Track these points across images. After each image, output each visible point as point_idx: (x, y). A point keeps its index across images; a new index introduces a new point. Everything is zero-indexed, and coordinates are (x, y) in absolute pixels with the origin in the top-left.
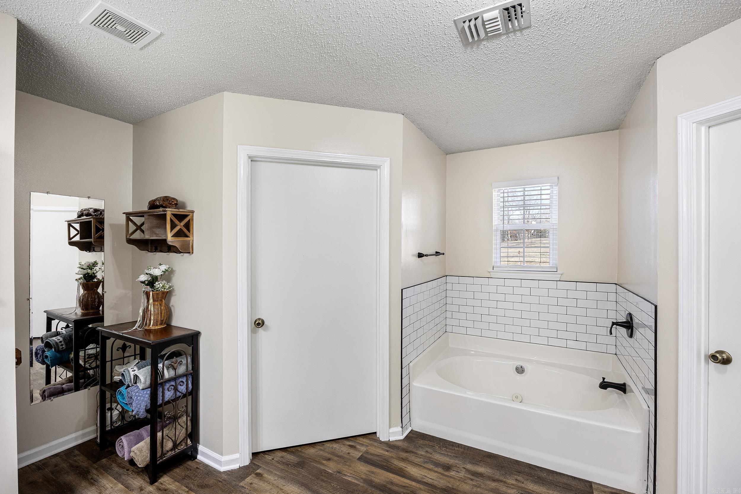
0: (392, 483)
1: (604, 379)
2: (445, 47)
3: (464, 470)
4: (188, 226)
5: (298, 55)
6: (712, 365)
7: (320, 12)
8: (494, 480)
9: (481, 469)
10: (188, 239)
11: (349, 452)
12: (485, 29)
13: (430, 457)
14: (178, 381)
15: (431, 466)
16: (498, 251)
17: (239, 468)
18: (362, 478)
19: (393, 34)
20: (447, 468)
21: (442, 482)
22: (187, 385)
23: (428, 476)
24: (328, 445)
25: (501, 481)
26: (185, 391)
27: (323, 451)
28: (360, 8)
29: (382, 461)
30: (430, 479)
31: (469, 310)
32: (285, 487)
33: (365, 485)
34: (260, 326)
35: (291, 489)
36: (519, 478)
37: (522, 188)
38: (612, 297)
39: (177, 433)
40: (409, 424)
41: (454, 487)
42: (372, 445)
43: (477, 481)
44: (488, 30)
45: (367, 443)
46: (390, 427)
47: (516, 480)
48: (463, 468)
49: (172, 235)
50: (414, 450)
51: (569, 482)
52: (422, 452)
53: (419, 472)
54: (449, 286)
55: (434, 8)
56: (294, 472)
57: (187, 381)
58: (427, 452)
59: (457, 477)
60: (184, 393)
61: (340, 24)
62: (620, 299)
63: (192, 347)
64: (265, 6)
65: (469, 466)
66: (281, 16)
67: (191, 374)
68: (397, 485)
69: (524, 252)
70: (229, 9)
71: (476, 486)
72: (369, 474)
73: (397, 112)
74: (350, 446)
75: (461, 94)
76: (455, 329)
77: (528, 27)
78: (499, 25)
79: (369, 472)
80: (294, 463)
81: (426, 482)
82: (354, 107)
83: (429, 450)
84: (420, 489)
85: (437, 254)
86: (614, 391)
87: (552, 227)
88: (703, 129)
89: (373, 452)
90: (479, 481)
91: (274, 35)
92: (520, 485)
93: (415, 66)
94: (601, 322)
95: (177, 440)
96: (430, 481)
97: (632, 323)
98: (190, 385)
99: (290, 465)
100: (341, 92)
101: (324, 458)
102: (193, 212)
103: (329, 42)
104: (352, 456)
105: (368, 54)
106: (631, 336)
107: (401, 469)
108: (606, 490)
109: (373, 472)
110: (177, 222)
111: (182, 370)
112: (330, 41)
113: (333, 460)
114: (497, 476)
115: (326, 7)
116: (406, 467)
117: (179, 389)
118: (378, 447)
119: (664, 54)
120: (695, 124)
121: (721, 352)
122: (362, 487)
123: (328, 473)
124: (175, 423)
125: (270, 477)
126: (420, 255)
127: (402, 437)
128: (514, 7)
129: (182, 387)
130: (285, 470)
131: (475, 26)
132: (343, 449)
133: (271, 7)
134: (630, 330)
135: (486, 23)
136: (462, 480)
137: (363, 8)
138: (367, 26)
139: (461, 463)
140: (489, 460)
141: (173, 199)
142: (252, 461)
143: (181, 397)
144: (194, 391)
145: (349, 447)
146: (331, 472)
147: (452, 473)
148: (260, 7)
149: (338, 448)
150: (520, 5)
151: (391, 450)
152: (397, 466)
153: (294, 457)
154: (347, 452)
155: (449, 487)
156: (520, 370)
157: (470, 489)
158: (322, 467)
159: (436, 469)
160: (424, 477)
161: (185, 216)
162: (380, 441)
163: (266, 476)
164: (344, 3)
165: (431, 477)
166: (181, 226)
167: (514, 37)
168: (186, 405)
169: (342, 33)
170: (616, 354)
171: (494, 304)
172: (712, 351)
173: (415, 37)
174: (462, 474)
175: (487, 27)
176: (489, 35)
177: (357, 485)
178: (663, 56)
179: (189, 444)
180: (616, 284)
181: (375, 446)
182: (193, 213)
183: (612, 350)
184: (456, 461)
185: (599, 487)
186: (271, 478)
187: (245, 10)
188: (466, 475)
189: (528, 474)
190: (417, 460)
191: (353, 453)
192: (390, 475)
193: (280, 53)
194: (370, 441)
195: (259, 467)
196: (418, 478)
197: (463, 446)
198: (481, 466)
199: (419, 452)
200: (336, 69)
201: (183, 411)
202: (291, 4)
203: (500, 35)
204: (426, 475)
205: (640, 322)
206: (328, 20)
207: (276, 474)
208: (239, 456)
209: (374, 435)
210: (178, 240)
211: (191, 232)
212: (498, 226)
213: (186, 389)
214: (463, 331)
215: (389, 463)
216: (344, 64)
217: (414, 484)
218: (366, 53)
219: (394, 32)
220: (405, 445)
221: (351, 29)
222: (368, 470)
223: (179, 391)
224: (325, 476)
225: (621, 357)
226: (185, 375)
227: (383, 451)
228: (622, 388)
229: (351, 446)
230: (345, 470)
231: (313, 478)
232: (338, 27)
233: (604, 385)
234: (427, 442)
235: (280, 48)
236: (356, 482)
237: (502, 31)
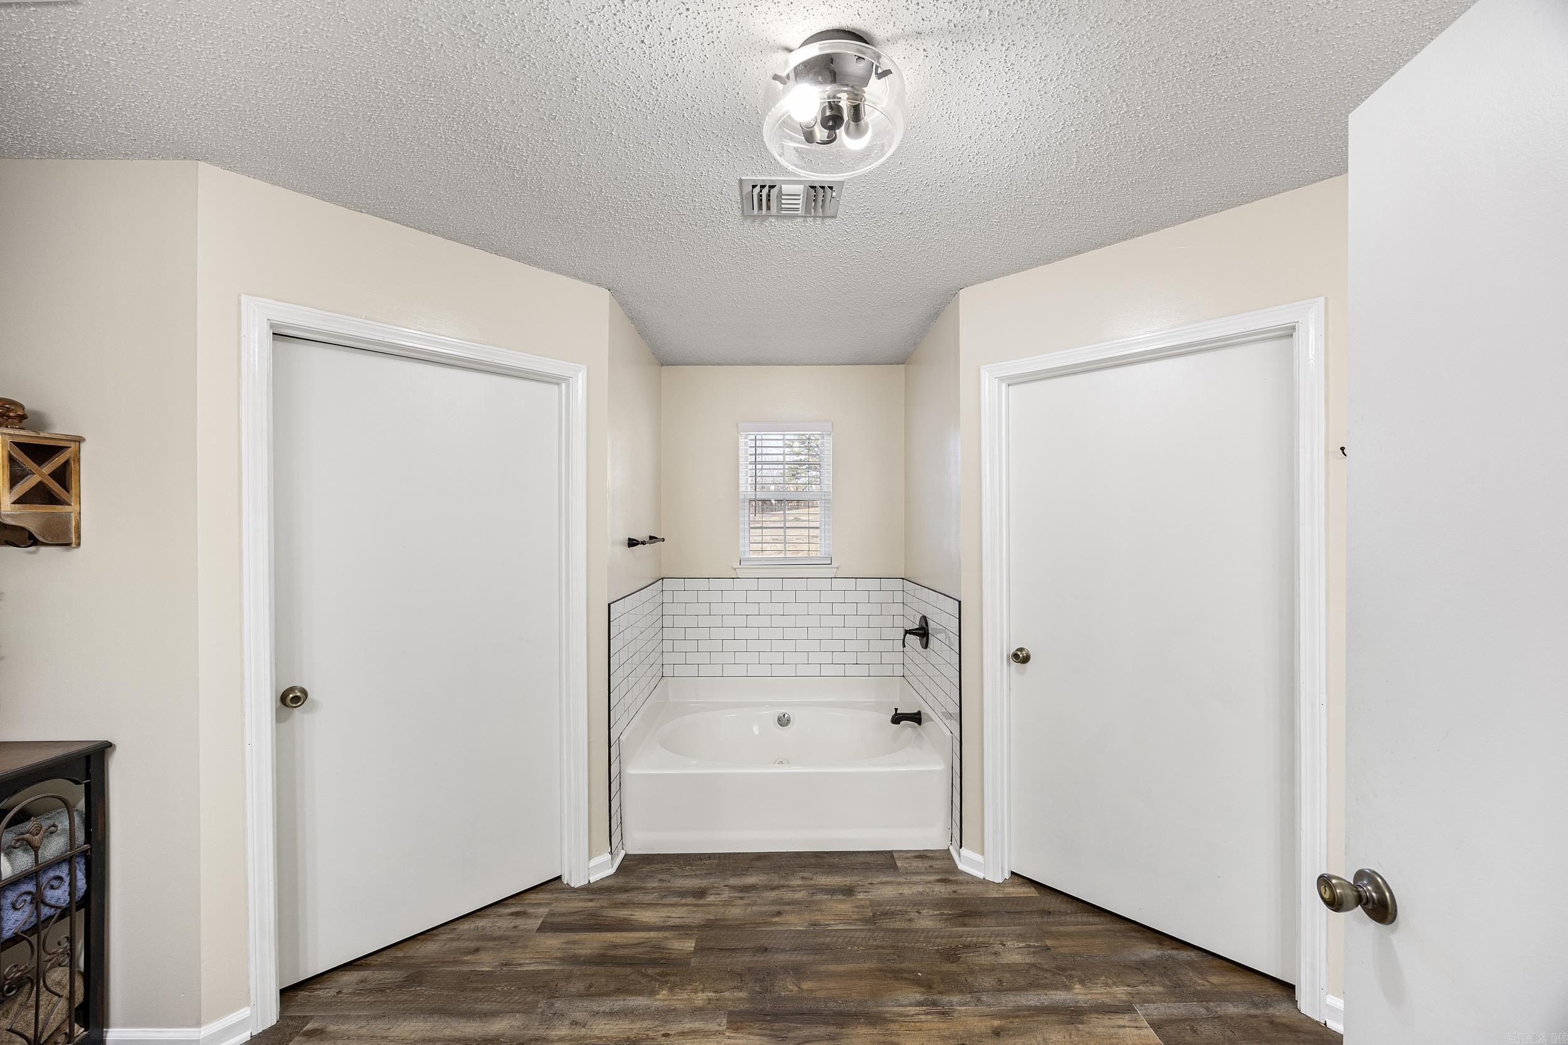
0: (615, 946)
1: (896, 710)
2: (715, 209)
3: (727, 889)
4: (63, 476)
5: (440, 148)
6: (1014, 664)
7: (520, 97)
8: (773, 889)
9: (751, 880)
10: (67, 508)
11: (516, 925)
12: (779, 203)
13: (667, 888)
14: (44, 879)
15: (674, 900)
16: (747, 534)
17: (250, 1039)
18: (556, 958)
19: (641, 169)
20: (701, 893)
21: (698, 917)
22: (73, 885)
23: (674, 915)
24: (465, 926)
25: (783, 886)
26: (65, 901)
27: (458, 939)
28: (600, 117)
29: (584, 919)
30: (678, 918)
31: (703, 634)
32: (392, 1030)
33: (565, 967)
34: (299, 704)
35: (407, 1028)
36: (805, 875)
37: (779, 434)
38: (899, 597)
39: (41, 1017)
40: (620, 846)
41: (718, 918)
42: (557, 900)
43: (749, 897)
44: (783, 206)
45: (546, 899)
46: (590, 858)
47: (802, 878)
48: (724, 886)
49: (14, 499)
50: (640, 884)
51: (866, 859)
52: (652, 884)
53: (656, 914)
54: (667, 597)
55: (717, 156)
56: (405, 998)
57: (72, 874)
58: (661, 880)
59: (719, 901)
60: (64, 905)
61: (551, 127)
62: (909, 599)
63: (86, 784)
64: (407, 51)
65: (733, 881)
66: (434, 77)
67: (84, 854)
68: (624, 946)
69: (785, 536)
70: (313, 24)
71: (749, 905)
72: (568, 946)
73: (599, 284)
74: (512, 914)
75: (717, 279)
76: (678, 670)
77: (833, 217)
78: (799, 204)
79: (567, 943)
80: (397, 982)
81: (673, 924)
82: (518, 259)
83: (664, 876)
84: (666, 938)
85: (652, 538)
86: (908, 725)
87: (823, 498)
88: (1004, 386)
89: (563, 910)
90: (752, 896)
91: (401, 100)
92: (809, 882)
93: (658, 224)
94: (887, 633)
95: (42, 1033)
96: (678, 922)
97: (928, 630)
98: (81, 883)
99: (389, 988)
100: (504, 229)
101: (464, 951)
102: (79, 440)
103: (518, 147)
104: (524, 930)
105: (584, 184)
106: (926, 646)
107: (625, 919)
108: (909, 855)
109: (574, 942)
110: (28, 463)
111: (54, 847)
112: (520, 145)
113: (485, 949)
114: (776, 881)
115: (537, 93)
116: (632, 915)
117: (47, 900)
118: (572, 899)
119: (966, 286)
120: (997, 380)
121: (1021, 650)
122: (561, 971)
123: (483, 973)
124: (35, 989)
125: (345, 1027)
126: (632, 543)
127: (612, 871)
128: (823, 187)
129: (57, 891)
130: (380, 1002)
131: (769, 196)
132: (501, 924)
133: (420, 55)
134: (925, 638)
135: (783, 197)
136: (728, 903)
137: (605, 118)
138: (600, 144)
139: (719, 880)
140: (759, 864)
141: (8, 404)
142: (282, 1016)
143: (55, 917)
144: (93, 894)
145: (514, 917)
146: (487, 969)
147: (711, 899)
148: (396, 48)
149: (489, 925)
150: (831, 188)
151: (598, 897)
152: (615, 917)
153: (394, 972)
154: (512, 925)
155: (710, 920)
156: (784, 721)
157: (742, 912)
158: (466, 968)
159: (683, 901)
160: (666, 919)
161: (53, 451)
162: (571, 889)
163: (335, 1028)
164: (574, 100)
165: (678, 914)
166: (42, 475)
167: (812, 223)
168: (68, 935)
169: (549, 140)
170: (903, 676)
171: (741, 621)
172: (1013, 650)
173: (675, 184)
174: (726, 895)
175: (783, 201)
176: (782, 212)
177: (548, 972)
178: (966, 288)
179: (78, 1036)
180: (903, 579)
181: (565, 900)
182: (79, 442)
183: (899, 671)
184: (711, 881)
185: (901, 854)
186: (351, 1027)
187: (356, 39)
188: (731, 895)
189: (816, 866)
190: (648, 898)
191: (524, 925)
192: (609, 935)
193: (398, 132)
194: (553, 894)
195: (306, 1019)
196: (658, 924)
197: (717, 856)
198: (751, 875)
199: (648, 885)
200: (510, 191)
201: (63, 953)
202: (468, 66)
203: (795, 217)
204: (669, 914)
205: (939, 627)
206: (532, 114)
207: (359, 1016)
208: (249, 1012)
209: (556, 885)
210: (35, 513)
211: (74, 491)
212: (745, 493)
213: (70, 894)
214: (692, 670)
215: (600, 918)
216: (531, 188)
217: (653, 934)
218: (581, 182)
219: (643, 167)
220: (621, 881)
221: (570, 139)
222: (564, 941)
223: (47, 905)
224: (477, 981)
225: (910, 679)
226: (67, 860)
227: (583, 903)
228: (916, 718)
229: (516, 914)
230: (517, 956)
231: (452, 993)
232: (545, 129)
233: (897, 719)
234: (658, 866)
235: (404, 124)
236: (546, 968)
237: (800, 212)
